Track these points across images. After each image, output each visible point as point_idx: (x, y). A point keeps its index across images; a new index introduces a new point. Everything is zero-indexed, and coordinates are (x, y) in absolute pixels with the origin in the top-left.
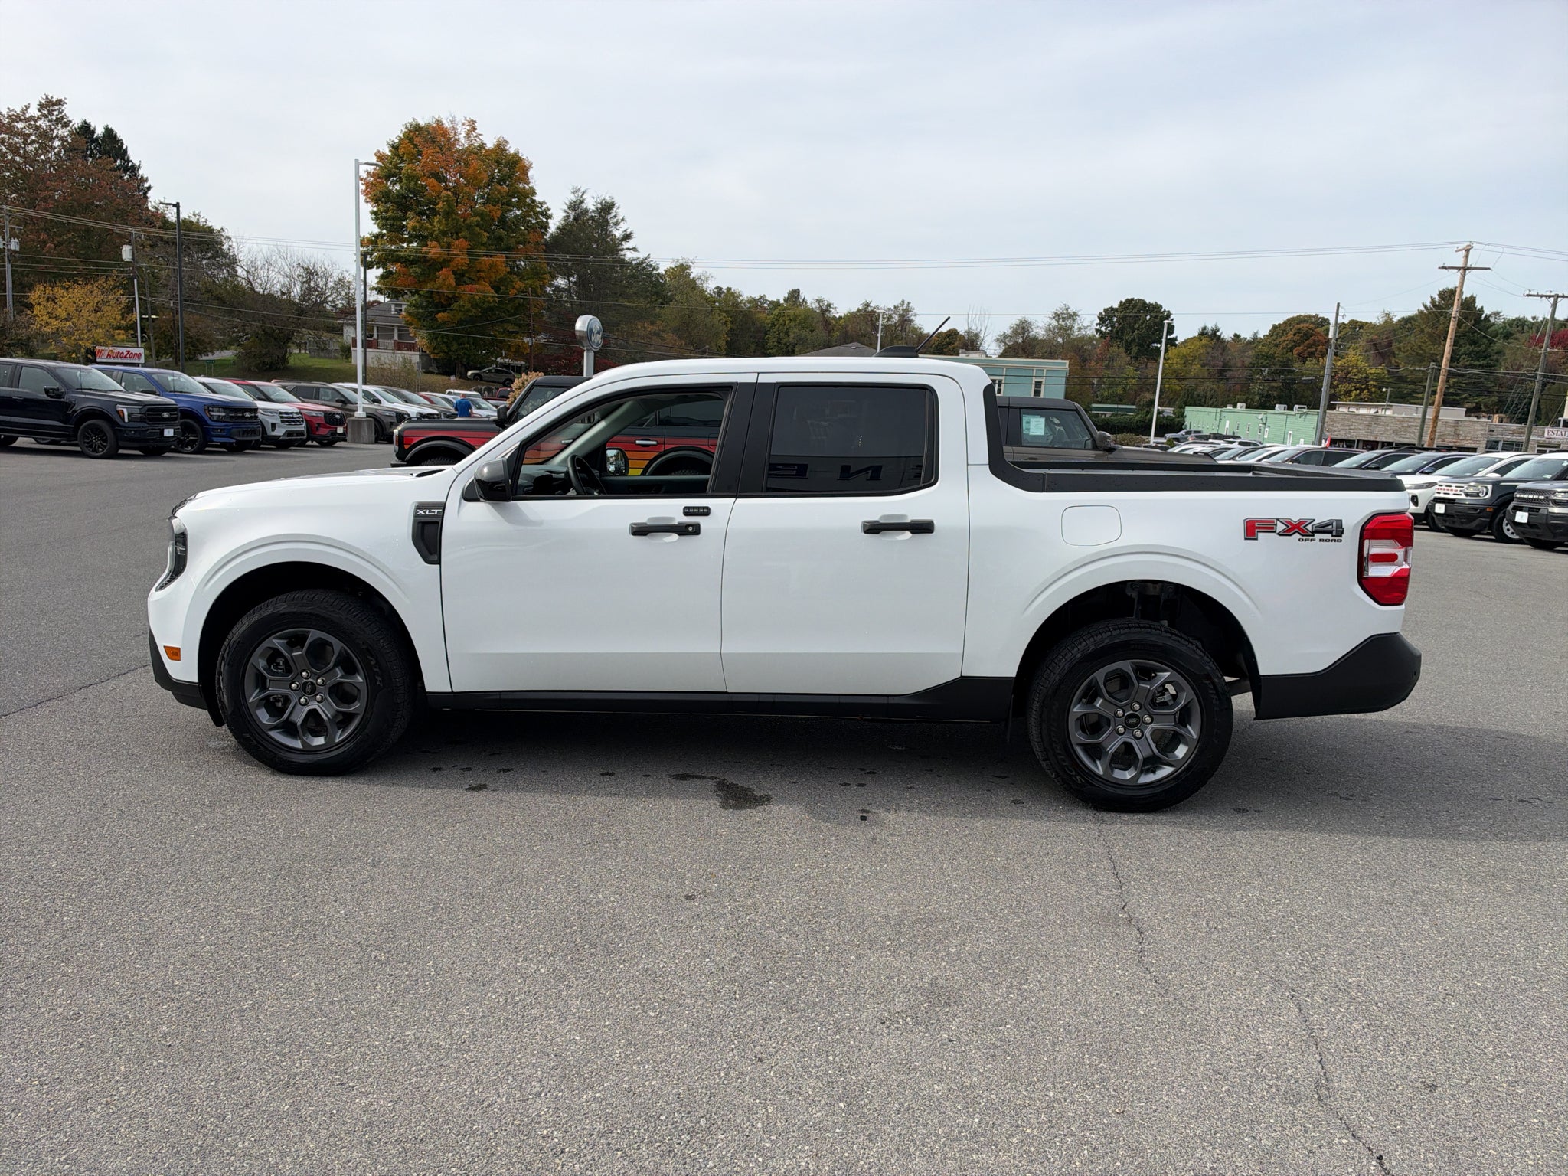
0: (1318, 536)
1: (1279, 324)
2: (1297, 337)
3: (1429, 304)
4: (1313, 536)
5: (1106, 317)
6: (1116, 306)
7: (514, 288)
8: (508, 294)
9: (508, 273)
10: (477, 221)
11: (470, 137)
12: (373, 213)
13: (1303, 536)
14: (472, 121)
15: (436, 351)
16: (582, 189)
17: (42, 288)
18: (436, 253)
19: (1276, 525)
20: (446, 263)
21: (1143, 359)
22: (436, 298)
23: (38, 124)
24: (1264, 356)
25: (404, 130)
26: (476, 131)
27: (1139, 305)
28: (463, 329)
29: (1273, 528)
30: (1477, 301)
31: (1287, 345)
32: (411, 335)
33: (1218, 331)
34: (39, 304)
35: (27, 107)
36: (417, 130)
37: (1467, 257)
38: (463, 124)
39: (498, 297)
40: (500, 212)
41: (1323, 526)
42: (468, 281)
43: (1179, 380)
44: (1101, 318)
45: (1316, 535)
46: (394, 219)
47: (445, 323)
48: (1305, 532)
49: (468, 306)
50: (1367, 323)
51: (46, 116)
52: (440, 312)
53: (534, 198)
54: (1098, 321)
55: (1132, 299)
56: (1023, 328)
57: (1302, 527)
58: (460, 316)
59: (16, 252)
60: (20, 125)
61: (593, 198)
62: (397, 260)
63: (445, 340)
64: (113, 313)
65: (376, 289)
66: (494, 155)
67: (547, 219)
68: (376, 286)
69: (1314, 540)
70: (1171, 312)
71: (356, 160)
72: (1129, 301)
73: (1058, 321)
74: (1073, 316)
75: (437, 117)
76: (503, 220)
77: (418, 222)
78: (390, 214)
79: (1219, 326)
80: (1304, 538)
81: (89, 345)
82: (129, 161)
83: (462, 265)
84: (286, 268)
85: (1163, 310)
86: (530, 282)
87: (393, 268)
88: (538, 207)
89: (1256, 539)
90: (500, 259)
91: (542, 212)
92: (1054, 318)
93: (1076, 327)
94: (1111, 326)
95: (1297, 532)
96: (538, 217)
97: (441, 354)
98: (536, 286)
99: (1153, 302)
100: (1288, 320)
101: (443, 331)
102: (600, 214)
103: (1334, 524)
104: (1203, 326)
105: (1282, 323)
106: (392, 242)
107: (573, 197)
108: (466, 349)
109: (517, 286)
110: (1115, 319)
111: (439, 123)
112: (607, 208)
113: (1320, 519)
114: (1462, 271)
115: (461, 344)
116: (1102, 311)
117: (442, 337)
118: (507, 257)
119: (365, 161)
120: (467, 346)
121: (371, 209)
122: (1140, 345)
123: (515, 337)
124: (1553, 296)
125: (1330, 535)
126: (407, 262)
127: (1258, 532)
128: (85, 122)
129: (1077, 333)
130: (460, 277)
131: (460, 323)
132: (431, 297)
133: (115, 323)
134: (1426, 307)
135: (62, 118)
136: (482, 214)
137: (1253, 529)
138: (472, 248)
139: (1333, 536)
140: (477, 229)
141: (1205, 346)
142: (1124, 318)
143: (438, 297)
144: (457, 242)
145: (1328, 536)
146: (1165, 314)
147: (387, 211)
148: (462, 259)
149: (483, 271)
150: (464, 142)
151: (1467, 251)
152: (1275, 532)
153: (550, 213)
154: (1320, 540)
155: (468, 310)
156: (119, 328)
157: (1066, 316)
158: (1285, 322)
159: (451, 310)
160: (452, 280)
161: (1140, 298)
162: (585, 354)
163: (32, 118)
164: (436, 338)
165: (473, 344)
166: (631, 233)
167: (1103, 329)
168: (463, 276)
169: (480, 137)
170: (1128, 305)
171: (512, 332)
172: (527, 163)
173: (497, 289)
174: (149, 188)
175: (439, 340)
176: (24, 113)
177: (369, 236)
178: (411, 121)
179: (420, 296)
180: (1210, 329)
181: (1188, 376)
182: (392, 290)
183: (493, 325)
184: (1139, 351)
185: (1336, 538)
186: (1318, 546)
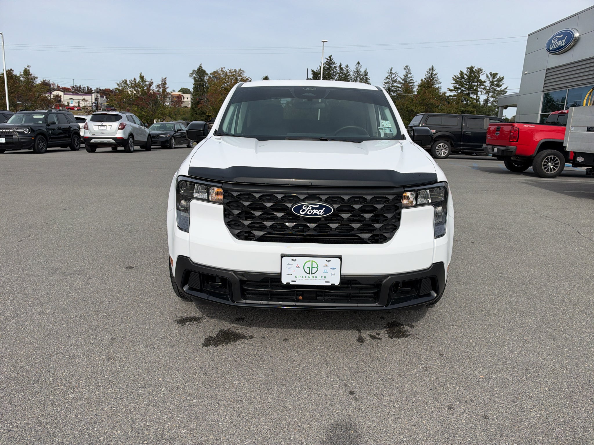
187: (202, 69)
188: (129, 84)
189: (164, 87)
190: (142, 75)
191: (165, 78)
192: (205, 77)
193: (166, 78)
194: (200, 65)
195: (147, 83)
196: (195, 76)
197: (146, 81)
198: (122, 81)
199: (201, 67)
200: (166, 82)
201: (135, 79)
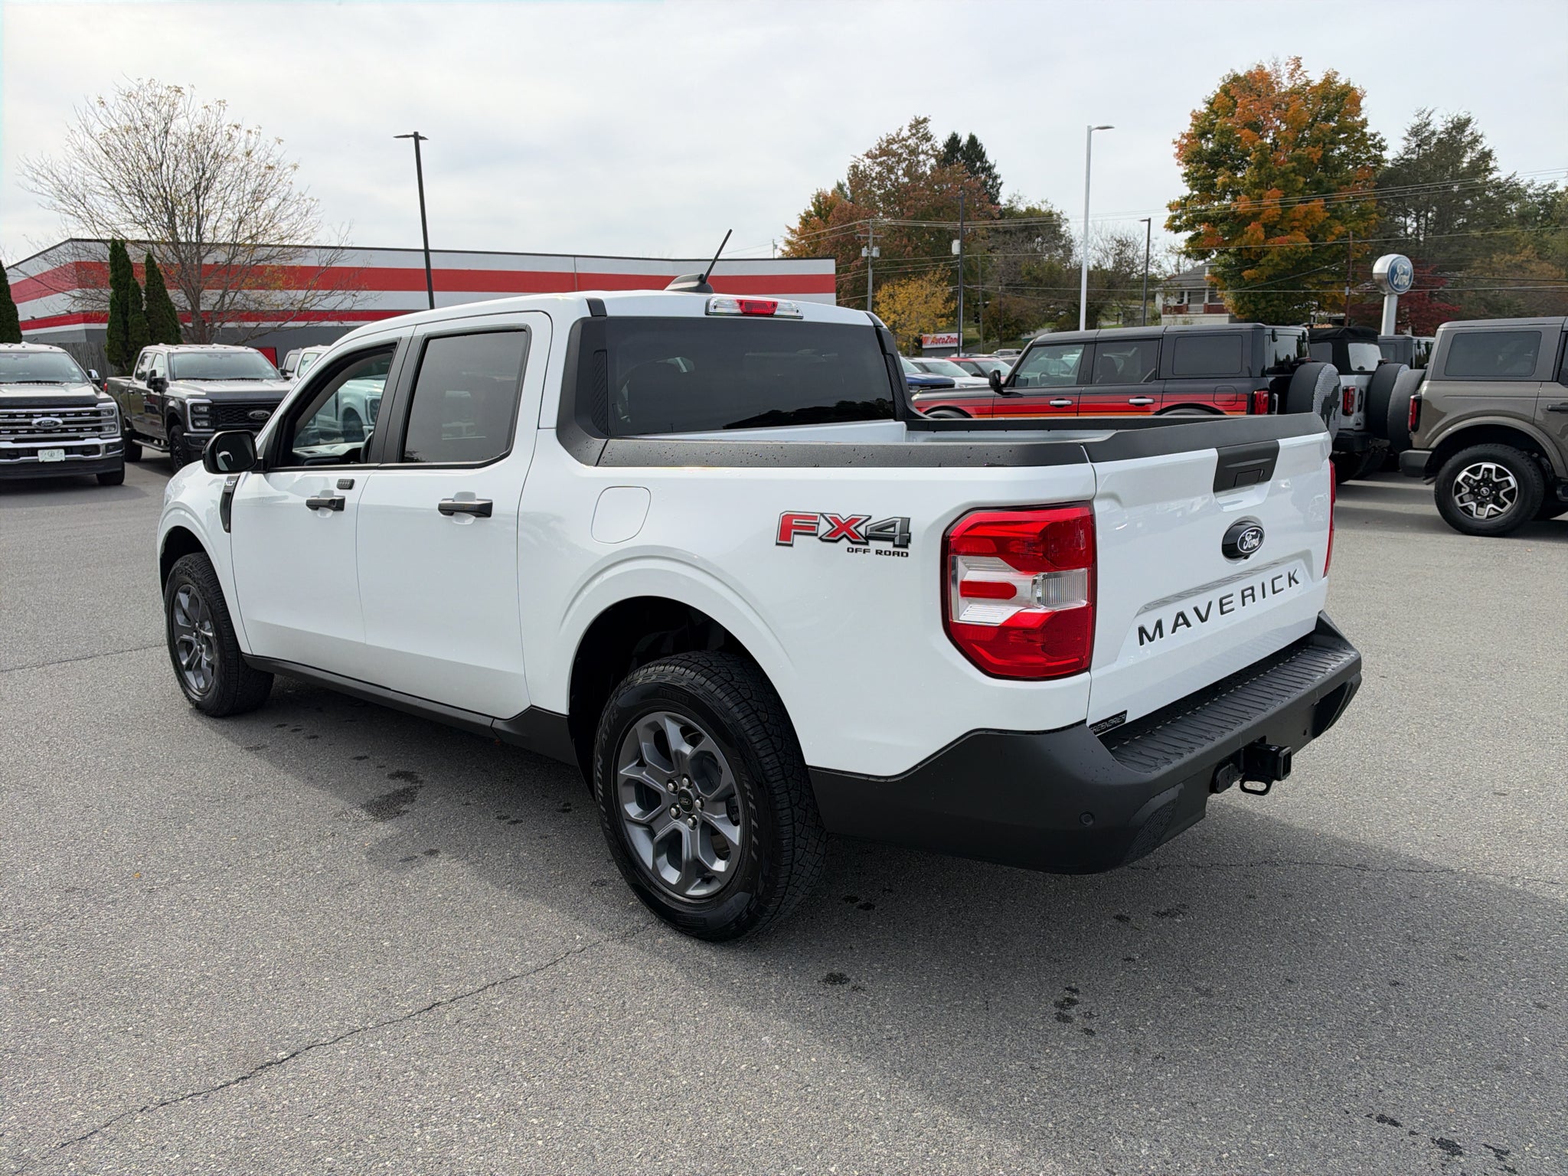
0: (874, 545)
4: (867, 544)
7: (1333, 234)
8: (1326, 241)
9: (1328, 218)
10: (1293, 167)
11: (1294, 76)
12: (1186, 175)
13: (853, 543)
14: (1297, 58)
15: (1242, 311)
16: (1428, 110)
17: (886, 288)
18: (1246, 207)
19: (818, 524)
20: (1255, 216)
22: (1245, 254)
23: (908, 143)
25: (1221, 84)
26: (1301, 69)
28: (1272, 285)
29: (813, 528)
32: (1219, 296)
34: (883, 302)
35: (901, 130)
36: (1235, 81)
38: (1287, 64)
39: (1313, 246)
40: (1321, 152)
41: (881, 529)
42: (1279, 232)
45: (871, 542)
46: (1204, 178)
47: (1253, 280)
48: (855, 536)
49: (1277, 259)
51: (914, 135)
52: (1247, 269)
53: (1365, 130)
57: (852, 528)
58: (1269, 271)
59: (876, 258)
60: (895, 147)
61: (1442, 117)
62: (1205, 219)
63: (1252, 298)
64: (938, 304)
65: (1184, 253)
66: (1320, 92)
67: (1380, 151)
68: (1184, 250)
69: (869, 551)
71: (1089, 127)
75: (1258, 63)
76: (1325, 161)
77: (1229, 177)
78: (1200, 173)
80: (855, 547)
81: (916, 334)
82: (986, 162)
83: (1273, 217)
84: (1101, 243)
86: (1352, 225)
87: (1202, 228)
88: (1370, 139)
89: (791, 545)
90: (1318, 204)
91: (1375, 144)
95: (845, 536)
96: (1369, 151)
97: (1248, 314)
98: (1360, 229)
101: (1251, 289)
102: (1449, 134)
103: (898, 525)
106: (1202, 202)
107: (1416, 121)
108: (1275, 306)
109: (1337, 232)
111: (1260, 68)
112: (1461, 126)
113: (879, 516)
115: (1270, 301)
117: (1250, 296)
118: (1326, 200)
119: (1097, 126)
120: (1276, 302)
121: (1183, 172)
123: (1331, 288)
125: (891, 544)
126: (1213, 221)
127: (795, 533)
128: (954, 134)
130: (1270, 230)
131: (1269, 278)
132: (1240, 254)
133: (938, 312)
135: (926, 134)
136: (1299, 158)
137: (789, 529)
138: (1286, 196)
139: (895, 546)
140: (1293, 175)
143: (1247, 254)
144: (1269, 193)
145: (888, 546)
147: (1197, 172)
148: (1273, 210)
149: (1298, 220)
150: (1286, 84)
152: (816, 535)
153: (1383, 144)
154: (878, 552)
155: (1277, 264)
156: (942, 316)
159: (1260, 265)
160: (1261, 234)
162: (1386, 299)
163: (904, 139)
164: (1243, 298)
165: (1283, 299)
166: (1491, 151)
168: (1275, 227)
169: (1306, 74)
171: (1328, 283)
172: (1359, 91)
173: (1313, 238)
174: (1001, 184)
175: (1245, 299)
176: (898, 135)
177: (1179, 200)
178: (1228, 72)
179: (1230, 254)
182: (1199, 252)
183: (1308, 276)
185: (901, 550)
186: (872, 561)
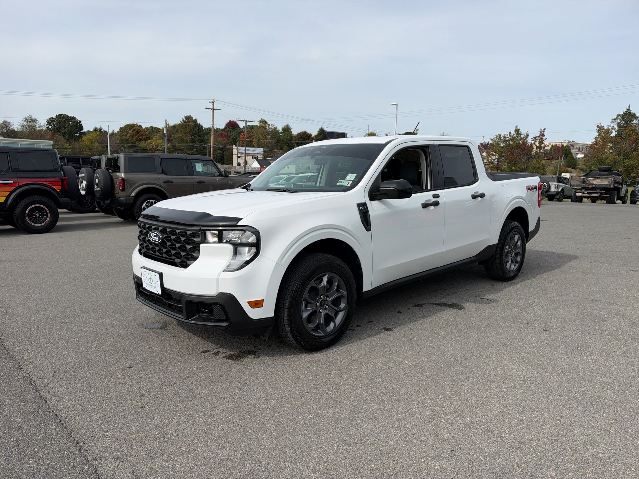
1: (122, 127)
2: (134, 133)
3: (182, 121)
5: (50, 121)
6: (54, 117)
21: (72, 141)
24: (124, 140)
27: (66, 117)
30: (198, 121)
31: (130, 135)
33: (102, 129)
37: (213, 105)
43: (90, 149)
44: (48, 122)
50: (156, 128)
54: (47, 123)
55: (62, 114)
56: (6, 125)
70: (81, 120)
72: (61, 115)
73: (27, 123)
74: (35, 121)
79: (102, 127)
85: (77, 120)
92: (25, 121)
93: (37, 126)
94: (54, 126)
99: (72, 116)
100: (126, 125)
104: (95, 127)
105: (123, 126)
110: (55, 123)
114: (212, 110)
116: (48, 119)
122: (69, 134)
124: (245, 121)
129: (38, 129)
134: (181, 122)
141: (98, 135)
142: (60, 122)
146: (78, 121)
151: (213, 103)
157: (31, 121)
158: (125, 126)
161: (65, 114)
167: (50, 127)
170: (60, 116)
180: (98, 128)
181: (93, 148)
184: (69, 137)
187: (630, 113)
188: (503, 138)
189: (542, 139)
190: (518, 128)
191: (543, 129)
192: (633, 121)
193: (545, 129)
194: (628, 108)
195: (522, 136)
196: (619, 121)
197: (521, 134)
198: (495, 137)
199: (629, 109)
200: (545, 133)
201: (510, 133)
